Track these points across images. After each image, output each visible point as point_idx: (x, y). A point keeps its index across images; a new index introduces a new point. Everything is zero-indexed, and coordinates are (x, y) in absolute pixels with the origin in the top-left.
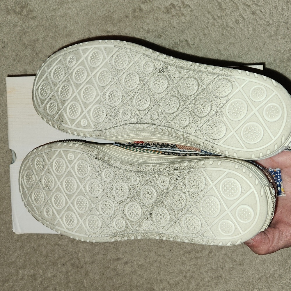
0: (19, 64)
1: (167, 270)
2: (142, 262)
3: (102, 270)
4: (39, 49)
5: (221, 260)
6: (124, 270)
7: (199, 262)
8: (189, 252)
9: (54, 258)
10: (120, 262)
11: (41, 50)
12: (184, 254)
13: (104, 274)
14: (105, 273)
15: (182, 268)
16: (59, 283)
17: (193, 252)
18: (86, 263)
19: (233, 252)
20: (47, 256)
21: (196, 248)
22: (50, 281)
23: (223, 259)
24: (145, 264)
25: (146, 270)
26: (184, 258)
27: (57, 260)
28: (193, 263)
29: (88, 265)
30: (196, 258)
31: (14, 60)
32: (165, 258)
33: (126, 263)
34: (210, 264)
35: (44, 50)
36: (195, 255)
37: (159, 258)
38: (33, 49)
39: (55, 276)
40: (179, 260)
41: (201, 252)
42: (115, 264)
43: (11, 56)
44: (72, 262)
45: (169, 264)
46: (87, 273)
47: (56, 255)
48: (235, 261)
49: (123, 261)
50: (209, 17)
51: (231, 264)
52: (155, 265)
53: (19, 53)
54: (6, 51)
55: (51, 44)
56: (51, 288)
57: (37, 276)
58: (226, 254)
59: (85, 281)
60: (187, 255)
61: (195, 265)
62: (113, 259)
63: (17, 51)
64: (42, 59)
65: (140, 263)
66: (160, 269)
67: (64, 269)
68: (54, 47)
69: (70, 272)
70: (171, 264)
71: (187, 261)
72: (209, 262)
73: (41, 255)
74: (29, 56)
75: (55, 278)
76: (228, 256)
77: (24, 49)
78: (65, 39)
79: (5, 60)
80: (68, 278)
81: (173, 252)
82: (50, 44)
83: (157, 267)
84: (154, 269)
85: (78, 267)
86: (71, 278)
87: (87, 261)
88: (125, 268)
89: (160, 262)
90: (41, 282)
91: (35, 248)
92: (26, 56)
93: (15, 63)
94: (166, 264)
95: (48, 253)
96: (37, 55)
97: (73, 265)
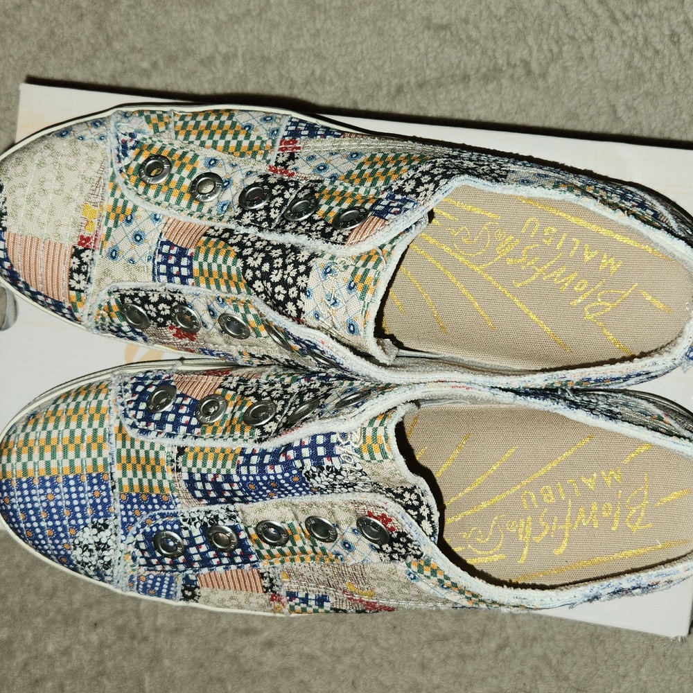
0: (53, 61)
1: (377, 679)
2: (314, 648)
3: (198, 654)
4: (116, 28)
5: (528, 671)
6: (260, 664)
7: (469, 667)
8: (444, 639)
9: (71, 603)
10: (253, 639)
11: (121, 32)
12: (429, 643)
13: (201, 666)
14: (206, 664)
15: (420, 679)
16: (75, 674)
17: (457, 641)
18: (157, 630)
19: (564, 653)
20: (52, 594)
21: (464, 629)
22: (52, 665)
23: (536, 668)
24: (319, 653)
25: (320, 672)
26: (428, 654)
27: (78, 610)
28: (451, 669)
29: (162, 636)
30: (462, 657)
31: (41, 47)
32: (377, 645)
33: (269, 644)
34: (496, 677)
35: (130, 32)
36: (461, 648)
37: (362, 644)
38: (100, 25)
39: (66, 652)
40: (415, 655)
41: (478, 642)
42: (241, 642)
43: (36, 34)
44: (120, 621)
45: (385, 664)
46: (156, 658)
47: (78, 597)
48: (566, 678)
49: (260, 639)
50: (599, 12)
51: (554, 684)
52: (347, 660)
53: (58, 31)
54: (24, 20)
55: (153, 18)
56: (50, 685)
57: (16, 645)
58: (544, 658)
59: (147, 678)
60: (438, 646)
61: (457, 676)
62: (236, 630)
63: (54, 24)
64: (120, 57)
65: (306, 650)
66: (358, 674)
67: (94, 638)
68: (157, 27)
69: (109, 647)
70: (390, 662)
71: (435, 660)
72: (494, 672)
73: (37, 589)
74: (84, 42)
75: (65, 659)
76: (549, 663)
77: (74, 19)
78: (193, 11)
79: (15, 43)
80: (101, 662)
81: (400, 634)
82: (148, 18)
83: (351, 666)
84: (344, 672)
85: (133, 637)
86: (109, 664)
87: (163, 625)
88: (264, 659)
89: (361, 654)
90: (26, 664)
91: (23, 569)
92: (78, 40)
93: (42, 55)
94: (378, 661)
95: (55, 589)
96: (109, 44)
97: (121, 630)
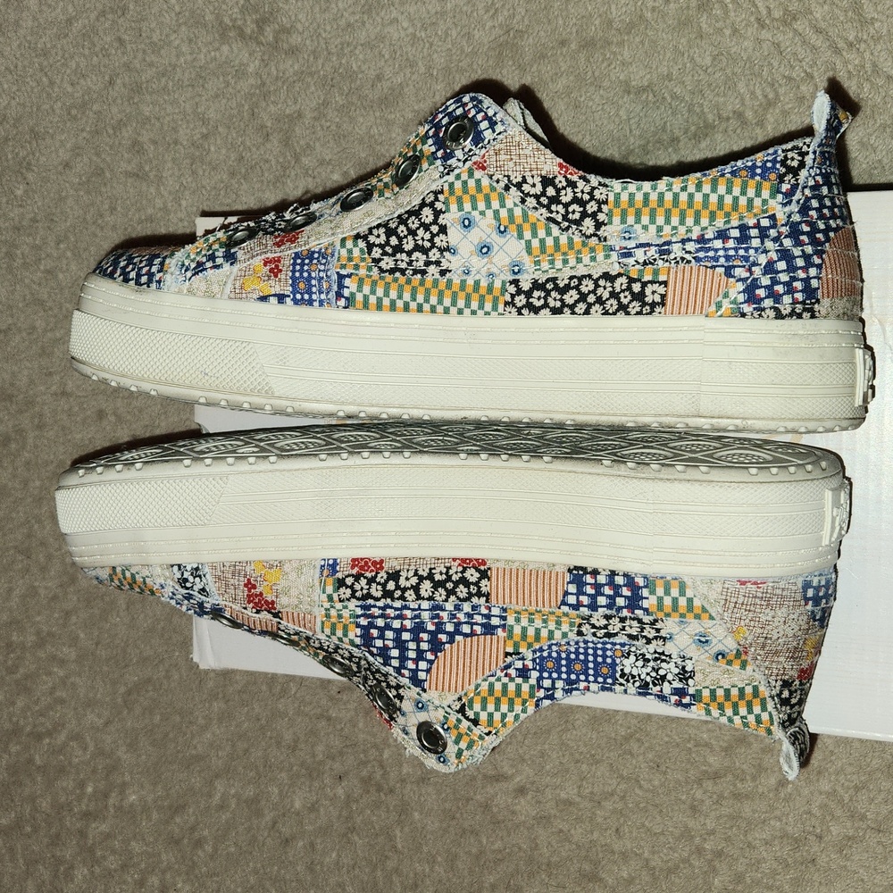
0: (245, 186)
1: (643, 825)
2: (569, 792)
3: (447, 805)
4: (302, 142)
5: (815, 811)
6: (513, 813)
7: (747, 810)
8: (716, 776)
9: (314, 756)
10: (504, 785)
11: (308, 146)
12: (699, 782)
13: (454, 818)
14: (458, 815)
15: (691, 824)
16: (324, 831)
17: (730, 777)
18: (403, 781)
19: (857, 789)
20: (294, 748)
21: (737, 764)
22: (301, 823)
23: (823, 807)
24: (578, 799)
25: (579, 820)
26: (699, 794)
27: (321, 763)
28: (725, 811)
29: (409, 787)
30: (737, 796)
31: (232, 174)
32: (641, 787)
33: (521, 791)
34: (780, 820)
35: (317, 144)
36: (735, 785)
37: (623, 786)
38: (286, 142)
39: (313, 808)
40: (684, 797)
41: (754, 778)
42: (490, 790)
43: (225, 161)
44: (364, 773)
45: (650, 807)
46: (404, 810)
47: (320, 748)
48: (863, 818)
49: (512, 785)
51: (849, 824)
52: (608, 805)
53: (247, 155)
54: (212, 149)
55: (338, 126)
56: (301, 844)
57: (263, 803)
58: (832, 793)
59: (398, 833)
60: (709, 785)
61: (731, 817)
62: (485, 777)
63: (241, 149)
64: (310, 172)
65: (563, 795)
66: (622, 820)
67: (340, 791)
68: (344, 136)
69: (357, 801)
70: (656, 806)
71: (708, 802)
72: (778, 813)
73: (278, 744)
74: (273, 163)
75: (312, 816)
76: (841, 801)
77: (260, 140)
78: (378, 114)
79: (207, 174)
80: (349, 818)
81: (665, 773)
82: (333, 127)
83: (614, 811)
84: (605, 819)
85: (379, 789)
86: (359, 820)
87: (408, 774)
88: (518, 808)
89: (623, 798)
90: (275, 823)
91: (263, 722)
92: (267, 161)
93: (233, 182)
94: (642, 805)
95: (296, 741)
96: (297, 160)
97: (366, 781)
